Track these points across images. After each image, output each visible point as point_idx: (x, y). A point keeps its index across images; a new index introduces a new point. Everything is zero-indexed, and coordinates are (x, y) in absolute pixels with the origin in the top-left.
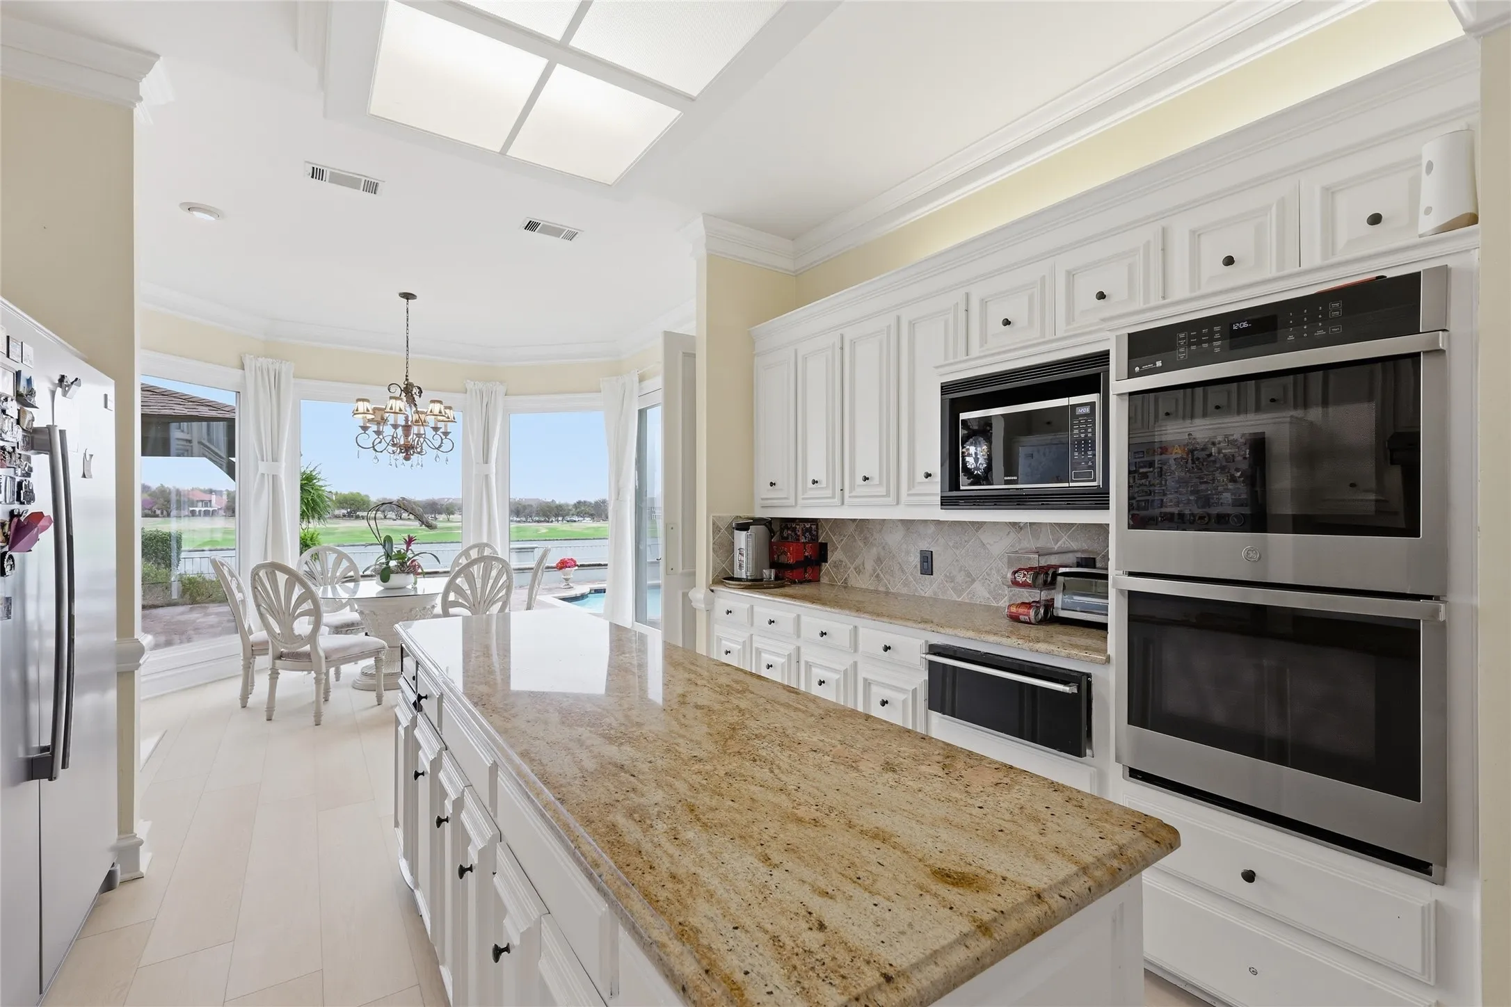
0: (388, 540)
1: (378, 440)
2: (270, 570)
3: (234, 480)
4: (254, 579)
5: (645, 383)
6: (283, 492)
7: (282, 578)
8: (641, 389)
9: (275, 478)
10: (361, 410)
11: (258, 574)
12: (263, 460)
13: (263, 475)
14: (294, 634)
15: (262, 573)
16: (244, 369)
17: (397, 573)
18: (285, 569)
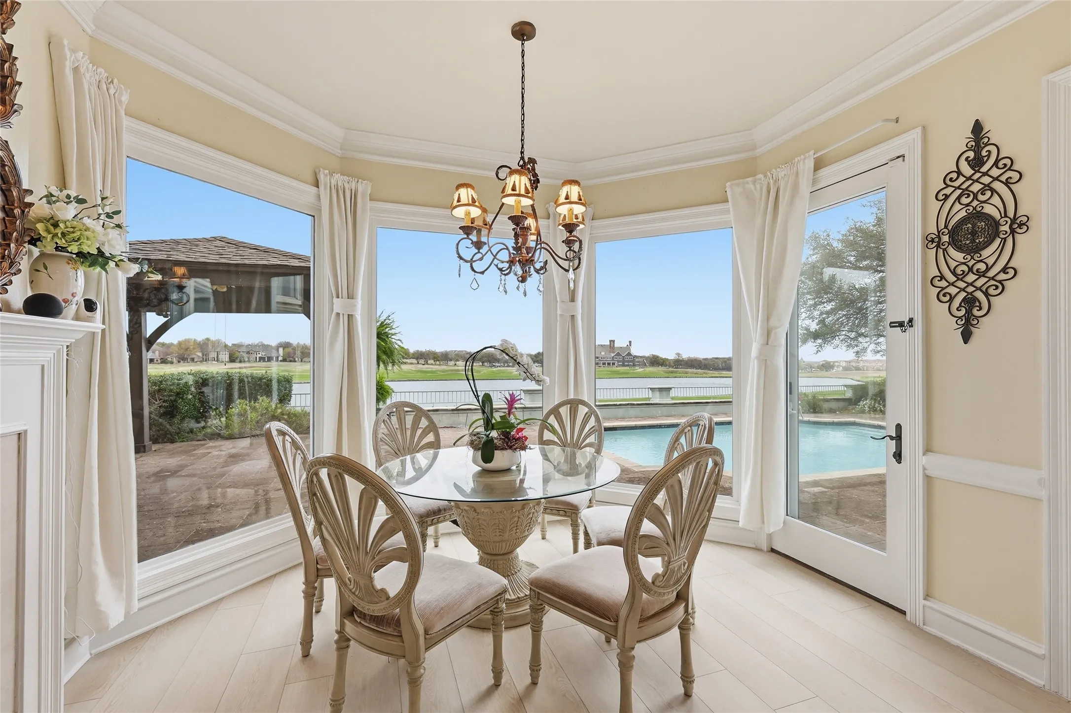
0: (487, 398)
1: (479, 256)
2: (334, 471)
3: (310, 319)
4: (312, 481)
5: (823, 172)
6: (358, 333)
7: (354, 488)
8: (815, 181)
9: (350, 317)
10: (464, 200)
11: (317, 474)
12: (338, 297)
13: (338, 314)
14: (373, 586)
15: (324, 473)
16: (318, 188)
17: (502, 449)
18: (360, 473)
